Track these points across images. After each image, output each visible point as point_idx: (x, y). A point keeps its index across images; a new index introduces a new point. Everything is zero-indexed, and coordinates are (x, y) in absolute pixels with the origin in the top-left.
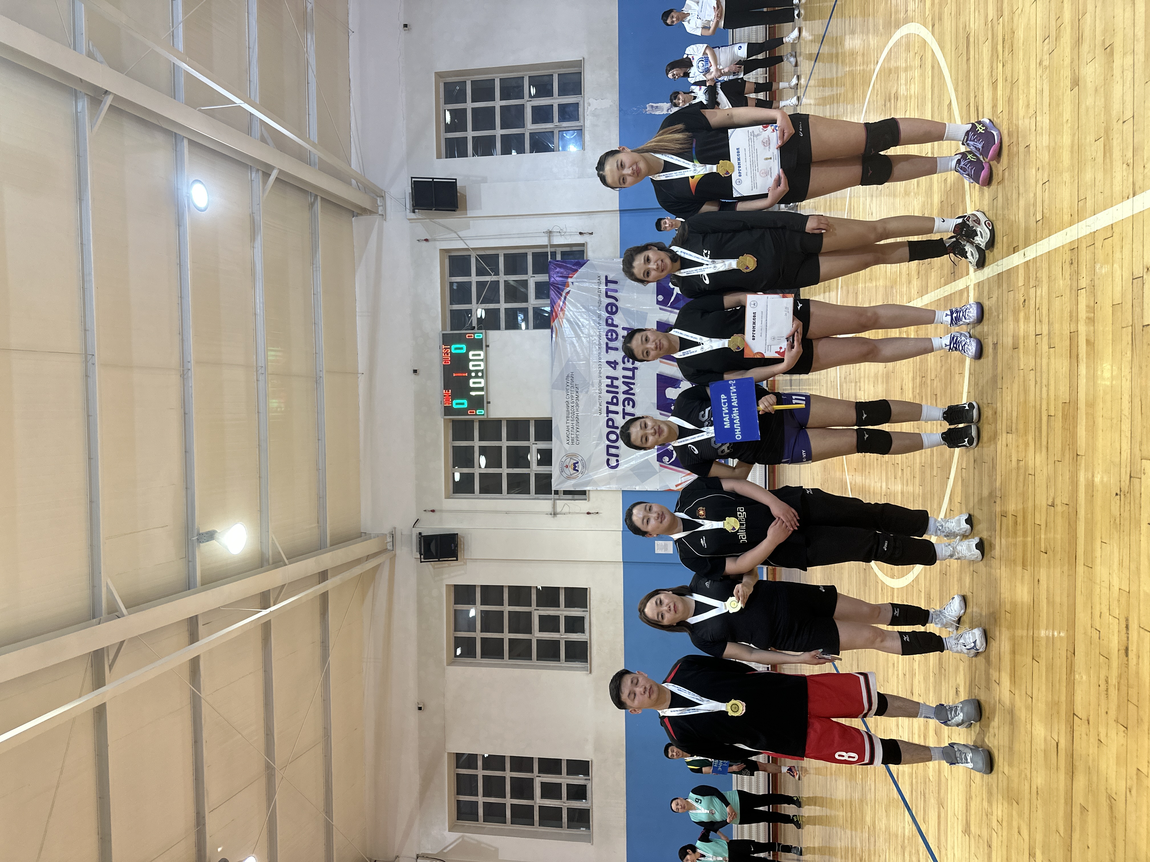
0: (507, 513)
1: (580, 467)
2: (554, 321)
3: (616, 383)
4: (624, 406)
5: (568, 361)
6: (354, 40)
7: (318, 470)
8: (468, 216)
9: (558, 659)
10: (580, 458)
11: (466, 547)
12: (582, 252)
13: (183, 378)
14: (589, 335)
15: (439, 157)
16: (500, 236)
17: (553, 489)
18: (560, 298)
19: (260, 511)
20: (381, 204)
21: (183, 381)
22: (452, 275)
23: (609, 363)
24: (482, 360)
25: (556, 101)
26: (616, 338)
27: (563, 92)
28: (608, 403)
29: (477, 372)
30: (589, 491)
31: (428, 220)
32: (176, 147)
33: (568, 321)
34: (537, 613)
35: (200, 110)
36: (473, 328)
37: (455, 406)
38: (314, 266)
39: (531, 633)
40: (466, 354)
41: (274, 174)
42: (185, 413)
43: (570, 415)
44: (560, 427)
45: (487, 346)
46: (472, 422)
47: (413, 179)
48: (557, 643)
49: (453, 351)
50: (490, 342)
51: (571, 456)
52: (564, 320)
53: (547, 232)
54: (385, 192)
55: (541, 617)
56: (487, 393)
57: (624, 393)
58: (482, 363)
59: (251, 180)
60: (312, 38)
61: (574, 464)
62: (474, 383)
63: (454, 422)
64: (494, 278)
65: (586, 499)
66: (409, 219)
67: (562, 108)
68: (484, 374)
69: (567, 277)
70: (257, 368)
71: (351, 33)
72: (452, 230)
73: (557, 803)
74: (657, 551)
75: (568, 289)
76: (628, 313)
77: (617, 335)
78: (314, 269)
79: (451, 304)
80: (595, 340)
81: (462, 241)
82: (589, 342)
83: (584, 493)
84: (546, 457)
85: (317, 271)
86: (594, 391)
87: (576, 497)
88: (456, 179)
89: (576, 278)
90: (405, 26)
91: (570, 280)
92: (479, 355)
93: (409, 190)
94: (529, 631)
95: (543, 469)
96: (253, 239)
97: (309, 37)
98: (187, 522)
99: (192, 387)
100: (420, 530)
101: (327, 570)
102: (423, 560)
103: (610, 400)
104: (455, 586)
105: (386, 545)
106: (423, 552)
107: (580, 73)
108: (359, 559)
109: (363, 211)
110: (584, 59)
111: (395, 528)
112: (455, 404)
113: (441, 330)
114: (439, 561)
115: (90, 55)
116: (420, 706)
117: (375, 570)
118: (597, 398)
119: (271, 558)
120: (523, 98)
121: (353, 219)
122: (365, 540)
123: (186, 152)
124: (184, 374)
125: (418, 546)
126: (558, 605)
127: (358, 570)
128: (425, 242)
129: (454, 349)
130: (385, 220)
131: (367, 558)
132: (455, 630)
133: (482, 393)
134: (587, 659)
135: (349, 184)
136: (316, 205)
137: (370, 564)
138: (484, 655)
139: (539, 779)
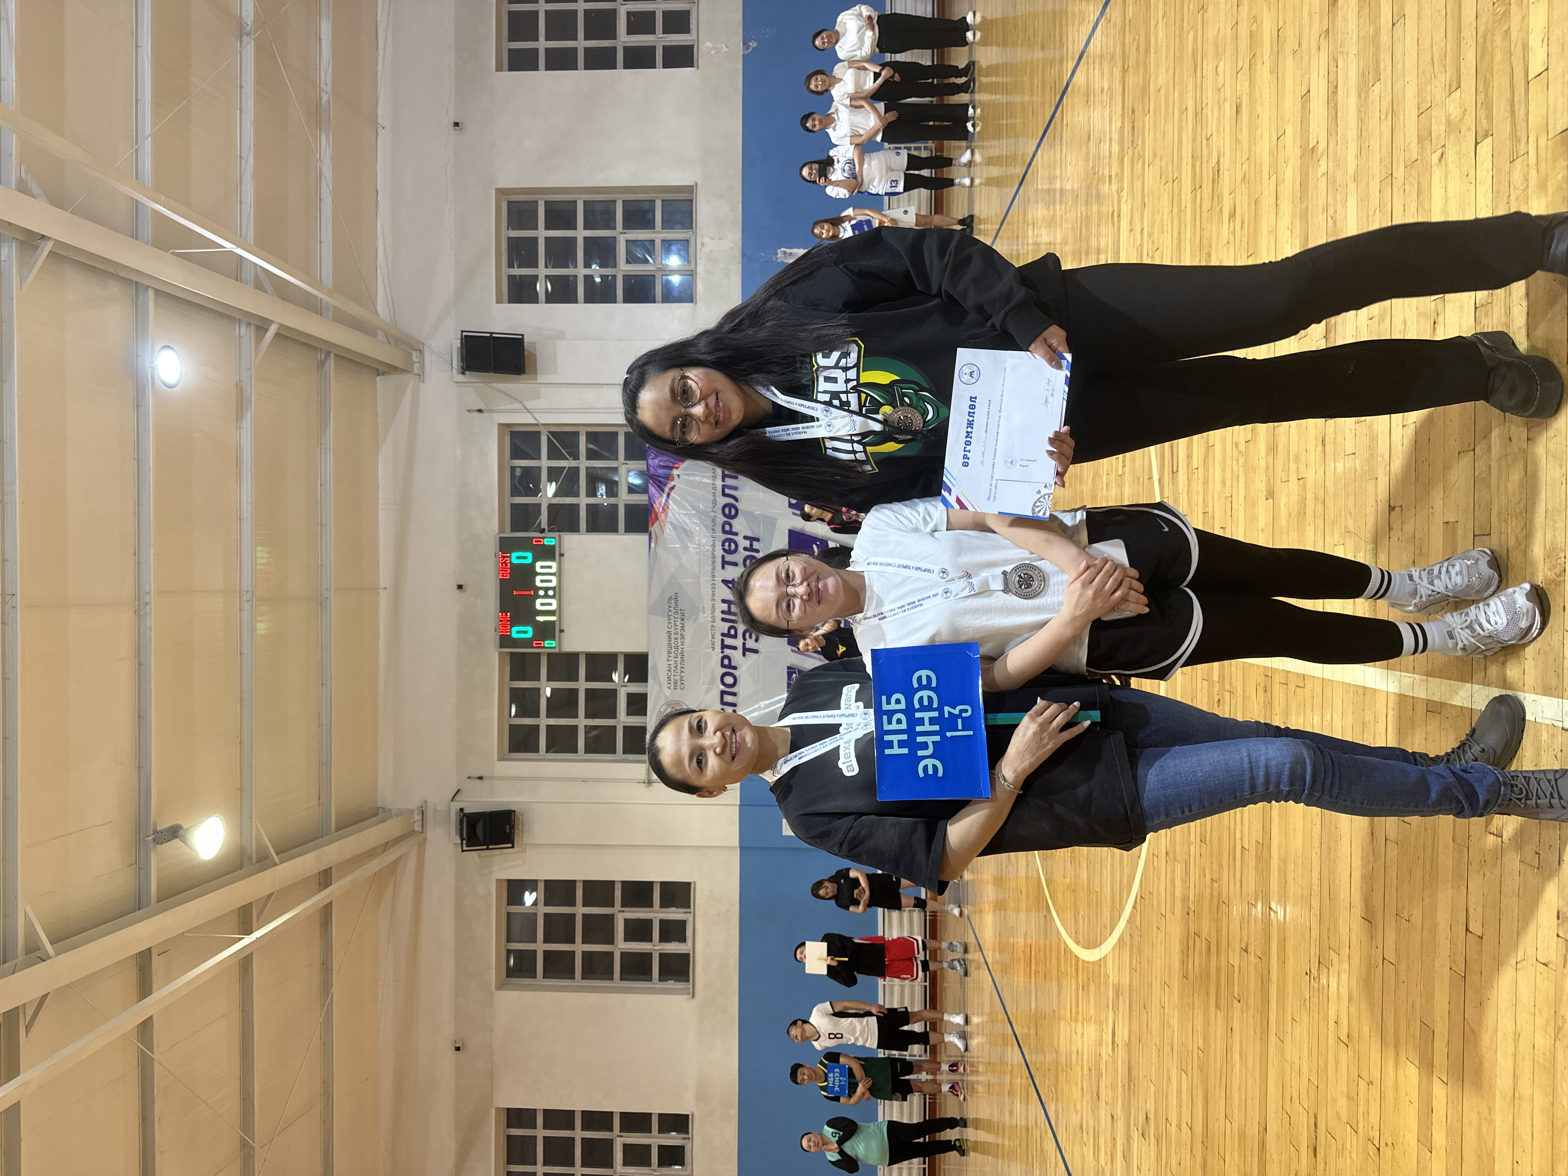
0: (584, 781)
2: (653, 524)
4: (744, 639)
5: (672, 577)
6: (384, 137)
7: (320, 726)
8: (539, 381)
9: (648, 978)
11: (525, 828)
13: (139, 616)
14: (699, 545)
15: (499, 301)
16: (582, 410)
18: (661, 495)
19: (241, 790)
20: (418, 360)
21: (139, 620)
22: (514, 457)
23: (724, 581)
24: (553, 574)
25: (658, 235)
26: (735, 550)
27: (668, 224)
28: (723, 635)
29: (546, 589)
31: (482, 385)
32: (136, 299)
33: (672, 524)
34: (622, 915)
35: (174, 254)
36: (543, 531)
37: (515, 635)
38: (324, 447)
39: (613, 944)
40: (532, 566)
41: (273, 329)
42: (140, 664)
43: (673, 650)
44: (658, 665)
45: (562, 555)
46: (539, 654)
47: (464, 334)
48: (648, 956)
49: (515, 561)
50: (565, 549)
51: (672, 704)
52: (668, 525)
54: (423, 344)
55: (627, 921)
56: (560, 617)
58: (554, 578)
59: (240, 337)
60: (327, 139)
62: (542, 604)
63: (511, 653)
64: (573, 463)
66: (457, 382)
67: (668, 246)
68: (558, 593)
69: (671, 468)
70: (240, 593)
71: (380, 128)
72: (516, 399)
73: (644, 1172)
75: (673, 483)
76: (752, 517)
77: (737, 545)
78: (323, 451)
79: (512, 496)
80: (707, 550)
81: (529, 414)
82: (699, 554)
84: (638, 704)
85: (326, 453)
86: (705, 618)
88: (523, 335)
90: (456, 124)
91: (675, 472)
92: (550, 567)
93: (458, 343)
94: (610, 940)
95: (635, 721)
96: (240, 415)
97: (324, 138)
98: (139, 814)
99: (150, 628)
100: (461, 805)
101: (331, 868)
102: (465, 848)
103: (726, 632)
104: (509, 881)
105: (413, 826)
106: (465, 836)
107: (692, 201)
108: (375, 848)
109: (391, 369)
110: (696, 184)
111: (426, 802)
112: (516, 632)
113: (497, 531)
114: (488, 849)
115: (23, 188)
116: (457, 1045)
117: (397, 862)
118: (709, 628)
119: (254, 857)
120: (615, 228)
121: (378, 378)
122: (384, 821)
123: (151, 305)
124: (140, 611)
125: (459, 827)
126: (651, 905)
127: (374, 866)
128: (477, 414)
129: (516, 557)
130: (423, 382)
131: (387, 846)
132: (509, 940)
133: (553, 618)
134: (688, 977)
135: (374, 336)
136: (327, 364)
137: (390, 856)
138: (547, 973)
139: (620, 1140)
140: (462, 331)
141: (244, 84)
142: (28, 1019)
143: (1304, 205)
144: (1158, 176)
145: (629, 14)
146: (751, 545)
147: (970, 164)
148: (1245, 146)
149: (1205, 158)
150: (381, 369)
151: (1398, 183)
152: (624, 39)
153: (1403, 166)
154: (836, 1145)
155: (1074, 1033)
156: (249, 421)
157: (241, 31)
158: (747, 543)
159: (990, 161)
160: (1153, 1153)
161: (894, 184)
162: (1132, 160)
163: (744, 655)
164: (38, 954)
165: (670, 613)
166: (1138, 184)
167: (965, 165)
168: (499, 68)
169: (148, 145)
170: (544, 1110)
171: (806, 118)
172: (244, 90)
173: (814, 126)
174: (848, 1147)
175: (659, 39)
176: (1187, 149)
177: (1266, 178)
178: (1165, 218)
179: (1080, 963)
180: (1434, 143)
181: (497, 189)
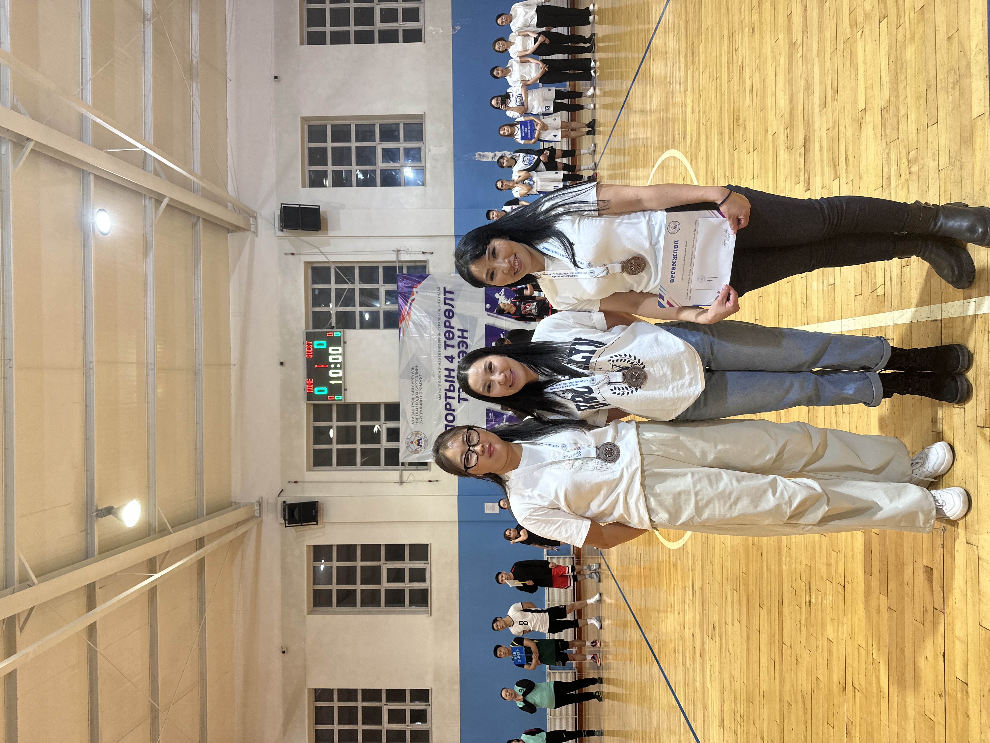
0: (361, 482)
1: (423, 443)
2: (401, 323)
4: (459, 392)
5: (414, 355)
6: (231, 86)
7: (196, 449)
8: (329, 235)
9: (402, 605)
10: (423, 435)
11: (325, 513)
12: (425, 267)
13: (86, 376)
14: (430, 335)
15: (304, 186)
16: (356, 253)
17: (401, 461)
18: (406, 304)
19: (148, 487)
20: (253, 223)
21: (86, 379)
22: (314, 282)
23: (447, 357)
24: (340, 354)
25: (402, 145)
26: (453, 338)
27: (408, 138)
28: (446, 390)
29: (336, 364)
31: (294, 238)
32: (83, 180)
33: (414, 323)
34: (385, 566)
35: (106, 152)
36: (333, 328)
37: (316, 393)
38: (196, 275)
39: (380, 584)
40: (327, 350)
41: (165, 202)
42: (86, 406)
43: (415, 400)
44: (406, 410)
45: (345, 343)
46: (331, 405)
47: (283, 205)
48: (402, 591)
49: (316, 347)
50: (347, 339)
51: (415, 434)
52: (410, 323)
53: (395, 251)
54: (257, 213)
55: (388, 570)
56: (344, 381)
58: (340, 357)
59: (145, 206)
60: (197, 85)
61: (418, 440)
62: (333, 373)
63: (315, 406)
64: (351, 286)
65: (428, 470)
66: (278, 237)
67: (407, 151)
68: (343, 366)
69: (412, 288)
70: (147, 364)
71: (228, 80)
72: (315, 247)
73: (402, 727)
74: (487, 511)
75: (413, 297)
76: (463, 318)
77: (453, 335)
78: (196, 278)
79: (313, 307)
80: (435, 338)
81: (323, 256)
82: (430, 340)
83: (425, 464)
84: (394, 435)
85: (198, 279)
86: (434, 380)
87: (420, 467)
88: (319, 206)
89: (420, 289)
90: (276, 78)
91: (415, 290)
92: (338, 350)
93: (278, 212)
94: (379, 582)
95: (392, 445)
96: (145, 254)
97: (194, 85)
98: (87, 500)
99: (93, 383)
100: (284, 499)
101: (204, 537)
102: (287, 525)
103: (448, 388)
104: (315, 546)
105: (254, 513)
106: (287, 518)
107: (422, 124)
108: (232, 526)
109: (238, 229)
110: (425, 113)
111: (262, 498)
112: (317, 391)
113: (304, 328)
114: (301, 525)
115: (14, 108)
116: (283, 650)
117: (244, 535)
118: (437, 386)
119: (157, 528)
120: (375, 141)
121: (229, 235)
122: (236, 509)
123: (92, 184)
124: (86, 373)
125: (283, 513)
126: (403, 560)
127: (231, 536)
128: (291, 256)
129: (316, 344)
130: (257, 236)
131: (238, 525)
132: (314, 584)
133: (340, 382)
134: (427, 603)
135: (226, 206)
136: (198, 224)
137: (240, 531)
138: (339, 604)
139: (386, 707)
140: (282, 204)
141: (146, 51)
142: (21, 625)
143: (791, 76)
144: (708, 79)
145: (381, 10)
146: (463, 334)
147: (593, 96)
148: (757, 49)
149: (735, 62)
150: (231, 228)
151: (840, 53)
152: (379, 25)
153: (842, 42)
154: (522, 697)
155: (668, 596)
156: (151, 258)
157: (144, 18)
158: (460, 333)
159: (605, 94)
160: (718, 645)
161: (547, 109)
162: (693, 72)
163: (459, 402)
164: (27, 583)
165: (413, 377)
166: (696, 85)
167: (590, 96)
168: (302, 43)
169: (89, 86)
170: (338, 689)
171: (493, 70)
172: (146, 55)
173: (498, 74)
174: (530, 698)
175: (401, 25)
176: (724, 59)
177: (769, 65)
178: (713, 100)
179: (671, 551)
180: (858, 27)
181: (302, 118)
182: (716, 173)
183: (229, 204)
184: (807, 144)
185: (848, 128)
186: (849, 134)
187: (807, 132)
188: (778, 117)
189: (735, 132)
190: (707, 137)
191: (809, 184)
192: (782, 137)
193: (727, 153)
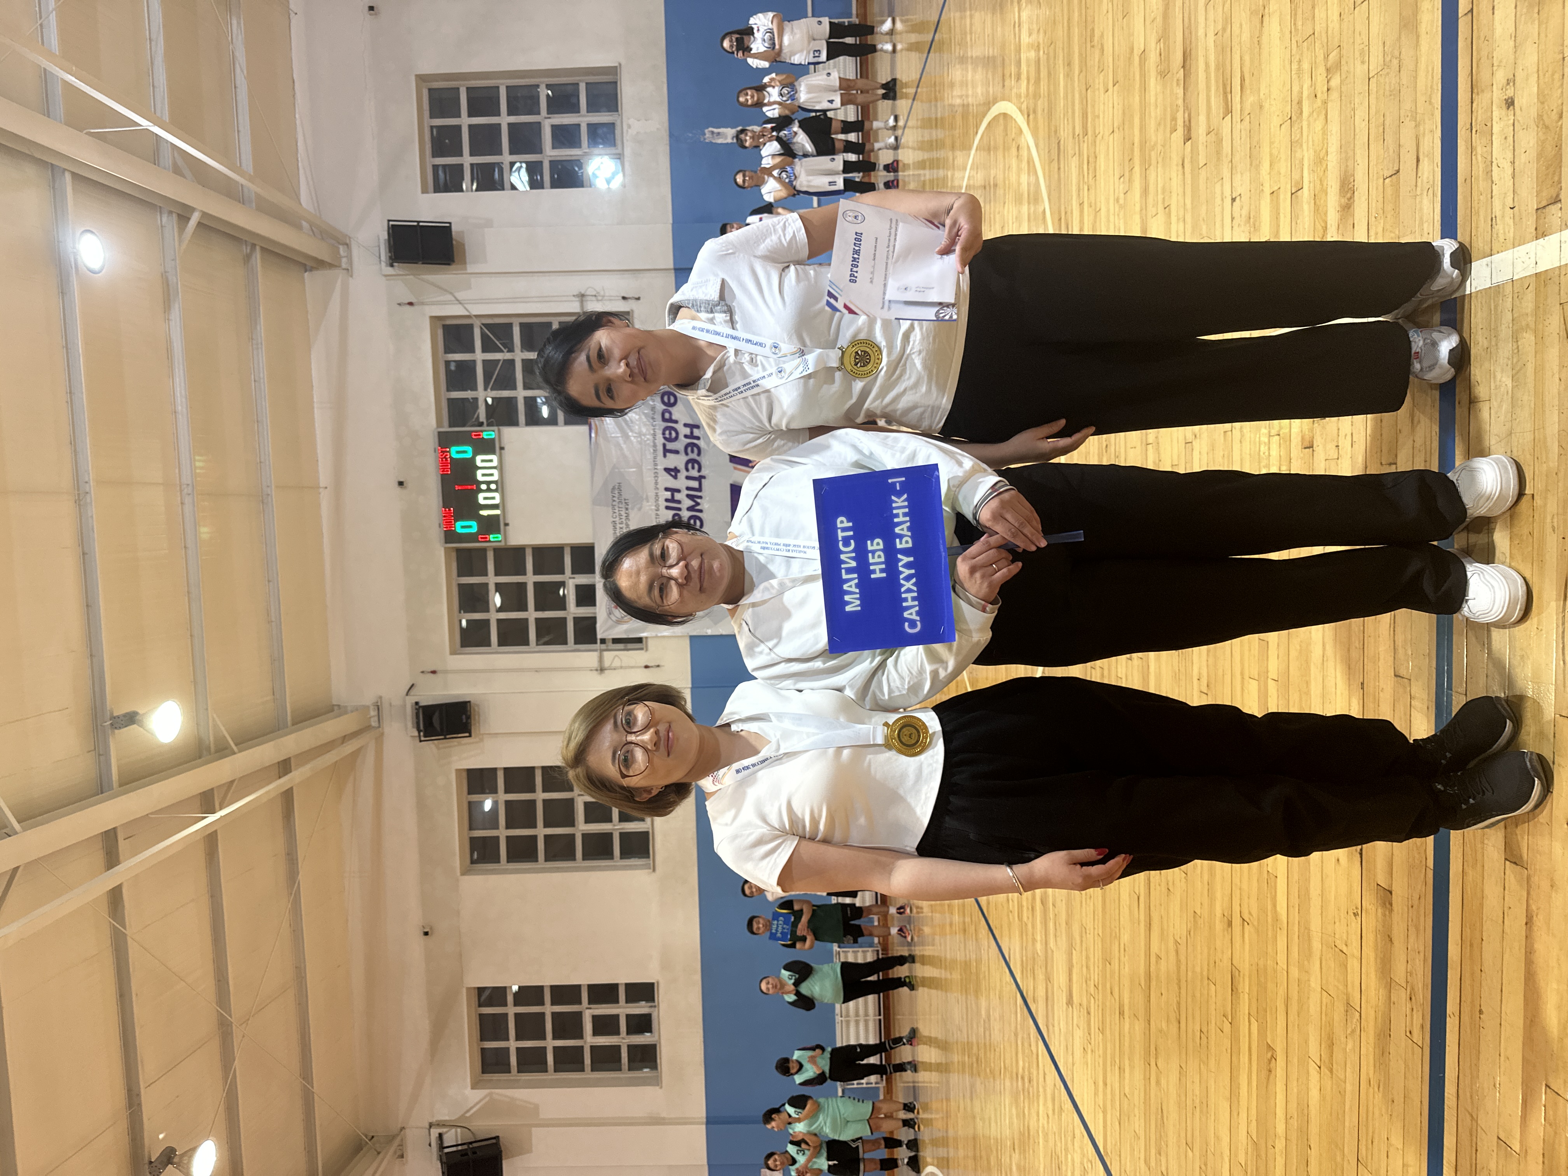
0: (537, 670)
3: (677, 496)
5: (615, 467)
6: (297, 24)
7: (270, 622)
8: (468, 271)
9: (610, 856)
11: (482, 719)
13: (80, 505)
14: (640, 434)
15: (425, 191)
16: (516, 302)
17: (599, 636)
19: (195, 682)
20: (345, 254)
21: (80, 510)
22: (448, 350)
23: (667, 470)
24: (494, 468)
25: (584, 119)
26: (677, 438)
27: (593, 107)
29: (488, 483)
30: (647, 638)
31: (411, 277)
32: (54, 182)
35: (88, 133)
36: (481, 425)
37: (459, 530)
38: (254, 342)
39: (574, 826)
40: (473, 460)
41: (195, 218)
42: (81, 553)
45: (502, 448)
46: (484, 550)
47: (391, 223)
48: (608, 836)
49: (455, 455)
50: (505, 442)
53: (578, 296)
54: (350, 238)
56: (504, 511)
57: (689, 509)
58: (495, 472)
59: (162, 227)
60: (238, 22)
62: (485, 498)
63: (458, 550)
64: (508, 355)
65: (642, 649)
66: (386, 276)
67: (593, 129)
68: (500, 486)
70: (180, 486)
71: (292, 15)
72: (446, 291)
73: (614, 1040)
77: (677, 433)
78: (255, 346)
79: (448, 390)
80: (648, 439)
81: (460, 306)
82: (640, 443)
83: (639, 640)
84: (587, 595)
85: (257, 349)
86: (648, 506)
87: (630, 646)
88: (450, 223)
90: (371, 8)
92: (491, 461)
93: (384, 235)
94: (571, 823)
95: (584, 611)
96: (167, 306)
97: (234, 21)
98: (95, 701)
99: (92, 517)
100: (416, 699)
101: (290, 758)
102: (423, 739)
104: (469, 771)
105: (370, 721)
106: (422, 728)
107: (616, 83)
108: (333, 741)
109: (319, 264)
110: (620, 65)
111: (381, 697)
112: (460, 527)
113: (435, 426)
114: (445, 739)
116: (426, 930)
117: (355, 754)
119: (212, 746)
120: (539, 114)
121: (306, 274)
122: (340, 715)
123: (69, 189)
124: (80, 500)
125: (415, 720)
127: (332, 757)
128: (408, 307)
129: (455, 452)
130: (352, 276)
131: (345, 739)
132: (471, 829)
133: (497, 512)
134: (648, 853)
135: (299, 227)
136: (254, 258)
137: (349, 748)
138: (511, 858)
139: (589, 1012)
140: (389, 221)
146: (692, 432)
147: (891, 32)
150: (309, 263)
154: (793, 987)
156: (176, 312)
158: (687, 431)
161: (817, 54)
165: (614, 503)
167: (887, 32)
169: (53, 21)
170: (515, 988)
174: (804, 989)
181: (417, 76)
182: (1062, 133)
183: (304, 224)
184: (1188, 62)
185: (1244, 26)
186: (1246, 36)
187: (1188, 42)
188: (1148, 23)
189: (1088, 58)
190: (1049, 74)
191: (1189, 130)
192: (1153, 58)
193: (1077, 96)
